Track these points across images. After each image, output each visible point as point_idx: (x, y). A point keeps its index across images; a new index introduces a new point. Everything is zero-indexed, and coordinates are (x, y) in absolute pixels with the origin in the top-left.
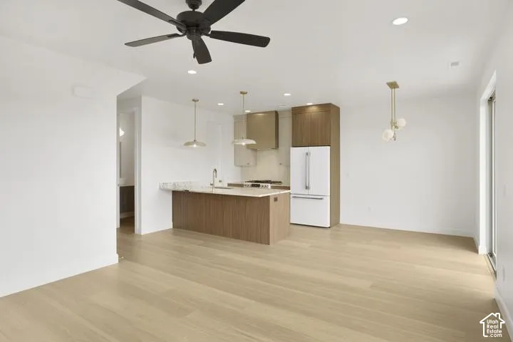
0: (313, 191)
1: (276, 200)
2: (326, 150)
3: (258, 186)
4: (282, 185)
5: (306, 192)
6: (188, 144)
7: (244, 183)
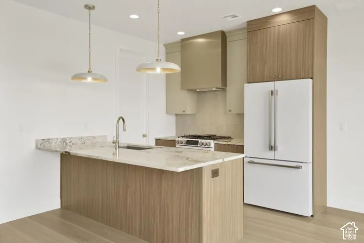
0: (282, 153)
1: (215, 173)
2: (306, 85)
3: (196, 143)
4: (232, 142)
5: (270, 155)
6: (78, 77)
7: (177, 139)
